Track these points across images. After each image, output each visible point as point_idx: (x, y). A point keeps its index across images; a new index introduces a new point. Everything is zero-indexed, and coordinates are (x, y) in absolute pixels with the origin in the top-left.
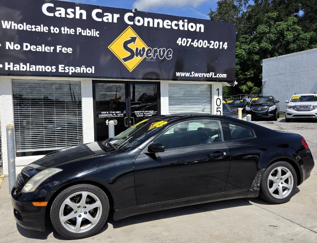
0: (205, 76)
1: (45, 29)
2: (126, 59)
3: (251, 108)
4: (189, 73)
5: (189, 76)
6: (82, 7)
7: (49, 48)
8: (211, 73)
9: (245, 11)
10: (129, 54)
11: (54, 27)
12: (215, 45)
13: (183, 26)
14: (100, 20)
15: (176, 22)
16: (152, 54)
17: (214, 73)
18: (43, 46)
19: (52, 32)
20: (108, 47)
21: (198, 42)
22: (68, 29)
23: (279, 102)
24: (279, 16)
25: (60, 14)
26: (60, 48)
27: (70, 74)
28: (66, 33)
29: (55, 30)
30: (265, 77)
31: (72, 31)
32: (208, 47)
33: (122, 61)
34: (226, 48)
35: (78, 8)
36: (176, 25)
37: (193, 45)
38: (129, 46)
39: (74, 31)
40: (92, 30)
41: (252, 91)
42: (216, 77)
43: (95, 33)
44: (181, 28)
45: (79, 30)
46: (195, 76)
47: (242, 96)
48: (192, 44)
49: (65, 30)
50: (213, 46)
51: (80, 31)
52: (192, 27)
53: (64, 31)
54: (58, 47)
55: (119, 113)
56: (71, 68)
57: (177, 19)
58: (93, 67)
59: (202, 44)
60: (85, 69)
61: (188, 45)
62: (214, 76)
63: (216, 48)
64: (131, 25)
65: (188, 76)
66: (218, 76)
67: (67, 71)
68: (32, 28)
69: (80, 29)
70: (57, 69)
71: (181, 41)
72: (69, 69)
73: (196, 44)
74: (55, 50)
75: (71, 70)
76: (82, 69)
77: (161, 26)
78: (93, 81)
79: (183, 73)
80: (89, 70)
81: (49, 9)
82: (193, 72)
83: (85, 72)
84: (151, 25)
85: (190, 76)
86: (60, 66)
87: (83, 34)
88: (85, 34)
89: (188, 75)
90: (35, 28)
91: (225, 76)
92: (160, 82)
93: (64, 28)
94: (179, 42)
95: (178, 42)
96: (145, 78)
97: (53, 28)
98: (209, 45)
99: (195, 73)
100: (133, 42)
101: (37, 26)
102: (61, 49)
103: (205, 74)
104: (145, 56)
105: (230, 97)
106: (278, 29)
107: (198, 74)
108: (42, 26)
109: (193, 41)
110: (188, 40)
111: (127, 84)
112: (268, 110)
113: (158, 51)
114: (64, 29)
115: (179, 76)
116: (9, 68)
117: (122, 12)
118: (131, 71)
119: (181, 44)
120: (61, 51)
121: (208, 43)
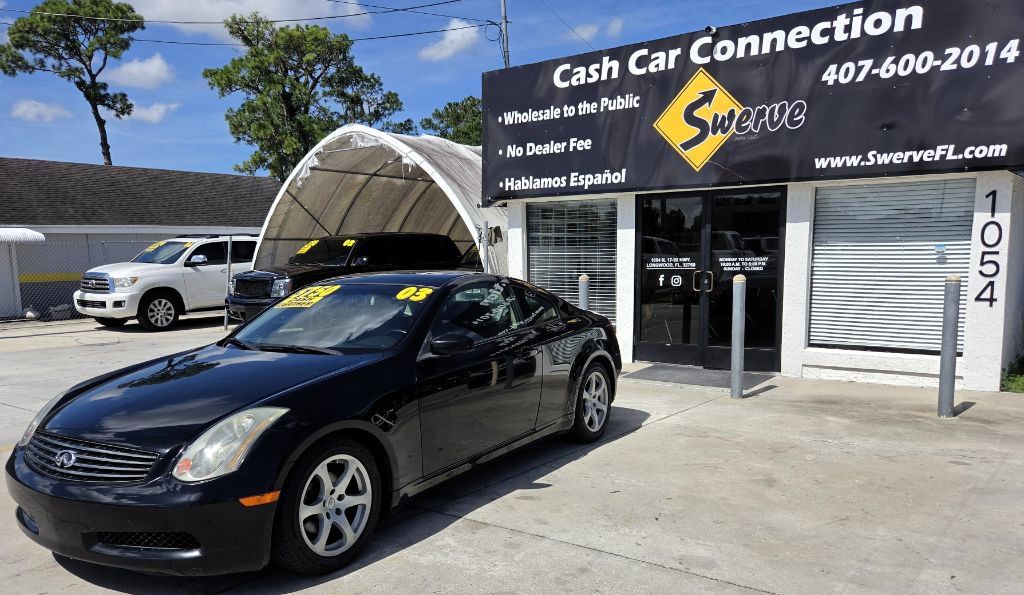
0: (916, 159)
1: (556, 113)
2: (687, 146)
4: (860, 157)
5: (859, 163)
6: (613, 54)
7: (560, 146)
8: (939, 148)
10: (696, 131)
11: (569, 106)
12: (962, 57)
13: (848, 28)
14: (643, 71)
15: (826, 25)
16: (751, 121)
17: (952, 147)
18: (552, 143)
19: (565, 115)
20: (654, 125)
22: (589, 105)
25: (578, 79)
26: (574, 142)
27: (586, 187)
28: (584, 112)
29: (569, 111)
31: (593, 108)
32: (935, 69)
33: (680, 151)
34: (1010, 60)
35: (606, 59)
36: (824, 33)
37: (878, 74)
38: (697, 113)
39: (596, 106)
40: (627, 96)
42: (960, 157)
43: (631, 102)
44: (841, 37)
45: (605, 101)
46: (880, 162)
48: (875, 71)
49: (586, 108)
50: (958, 61)
51: (606, 104)
52: (878, 23)
53: (582, 109)
54: (572, 141)
55: (687, 262)
56: (587, 176)
57: (830, 14)
58: (624, 171)
59: (920, 63)
60: (609, 175)
61: (860, 78)
62: (954, 154)
63: (969, 65)
64: (704, 66)
65: (856, 164)
66: (972, 152)
67: (581, 184)
68: (539, 116)
69: (606, 99)
70: (568, 181)
71: (837, 72)
72: (584, 179)
73: (888, 71)
74: (567, 147)
75: (588, 180)
76: (605, 176)
77: (780, 48)
78: (636, 196)
79: (838, 158)
80: (616, 178)
81: (563, 76)
82: (875, 152)
83: (609, 182)
84: (754, 52)
85: (863, 163)
86: (573, 175)
87: (611, 108)
88: (613, 108)
89: (854, 161)
91: (1000, 150)
92: (786, 186)
93: (582, 104)
94: (830, 76)
95: (825, 78)
98: (938, 63)
99: (879, 156)
100: (708, 103)
101: (545, 111)
102: (575, 144)
103: (915, 153)
104: (735, 129)
107: (891, 154)
108: (552, 108)
109: (877, 65)
110: (862, 63)
113: (767, 113)
114: (582, 106)
115: (824, 166)
116: (510, 187)
117: (688, 40)
118: (697, 170)
120: (575, 148)
121: (935, 59)
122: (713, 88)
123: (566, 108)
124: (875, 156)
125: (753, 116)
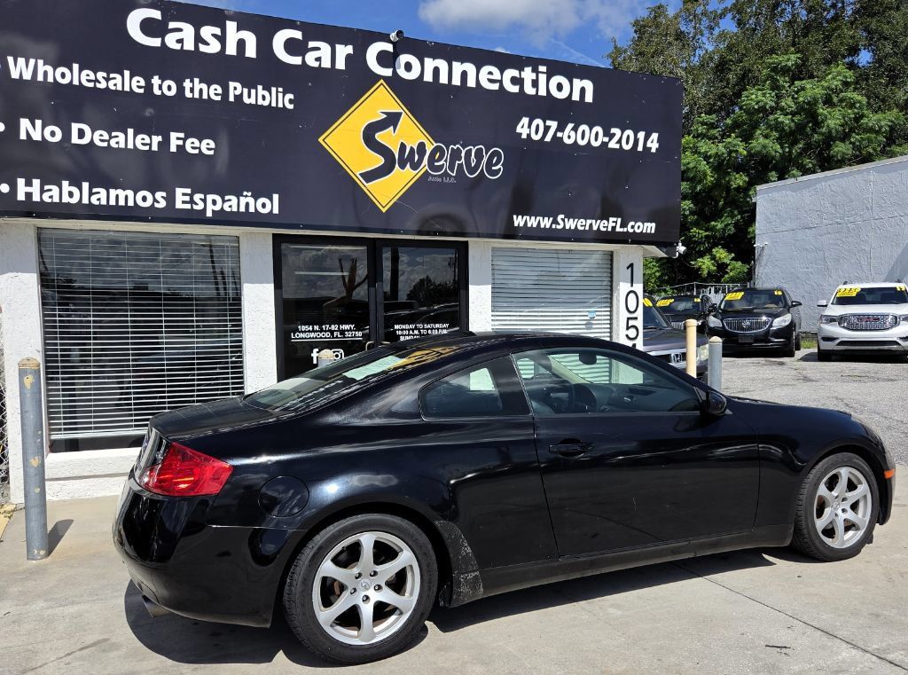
0: (595, 228)
1: (136, 84)
2: (370, 176)
3: (722, 320)
4: (551, 219)
5: (551, 226)
6: (244, 22)
7: (147, 140)
8: (611, 219)
9: (710, 48)
10: (379, 161)
11: (163, 79)
12: (623, 139)
13: (535, 84)
14: (297, 60)
15: (515, 73)
16: (446, 161)
17: (619, 220)
18: (130, 131)
19: (157, 92)
20: (320, 140)
21: (575, 129)
22: (204, 86)
23: (800, 304)
24: (803, 65)
25: (180, 41)
26: (178, 139)
27: (209, 214)
28: (197, 95)
29: (164, 87)
30: (763, 234)
31: (214, 92)
32: (604, 144)
33: (361, 182)
34: (653, 150)
35: (231, 26)
36: (514, 81)
37: (562, 138)
38: (380, 137)
39: (220, 91)
40: (274, 89)
41: (727, 273)
42: (625, 230)
43: (280, 99)
44: (529, 90)
45: (235, 88)
46: (567, 227)
47: (699, 287)
48: (559, 135)
49: (195, 88)
50: (619, 141)
51: (238, 92)
52: (560, 87)
53: (192, 90)
54: (173, 135)
55: (351, 330)
56: (210, 197)
57: (518, 62)
58: (276, 197)
59: (588, 136)
60: (251, 201)
61: (548, 138)
62: (621, 227)
63: (627, 147)
64: (386, 79)
65: (548, 226)
66: (633, 227)
67: (200, 206)
68: (96, 81)
69: (238, 85)
70: (171, 199)
71: (529, 126)
72: (204, 201)
73: (569, 137)
74: (165, 143)
75: (212, 204)
76: (243, 201)
77: (471, 83)
78: (275, 236)
79: (533, 218)
80: (264, 205)
81: (148, 27)
82: (562, 216)
83: (252, 210)
84: (444, 79)
85: (554, 226)
86: (179, 191)
87: (246, 100)
88: (252, 101)
89: (546, 223)
90: (107, 79)
91: (650, 227)
92: (467, 242)
93: (192, 81)
94: (523, 128)
95: (519, 130)
96: (425, 229)
97: (160, 82)
98: (606, 139)
99: (566, 220)
100: (392, 127)
101: (112, 75)
102: (181, 143)
103: (594, 221)
104: (427, 167)
105: (665, 291)
106: (801, 99)
107: (576, 220)
108: (127, 73)
109: (561, 128)
110: (549, 123)
111: (374, 247)
112: (771, 326)
113: (463, 155)
114: (191, 85)
115: (521, 225)
116: (29, 195)
117: (361, 40)
118: (384, 210)
119: (529, 135)
120: (181, 148)
121: (604, 135)
122: (396, 109)
123: (156, 81)
124: (563, 220)
125: (447, 155)
